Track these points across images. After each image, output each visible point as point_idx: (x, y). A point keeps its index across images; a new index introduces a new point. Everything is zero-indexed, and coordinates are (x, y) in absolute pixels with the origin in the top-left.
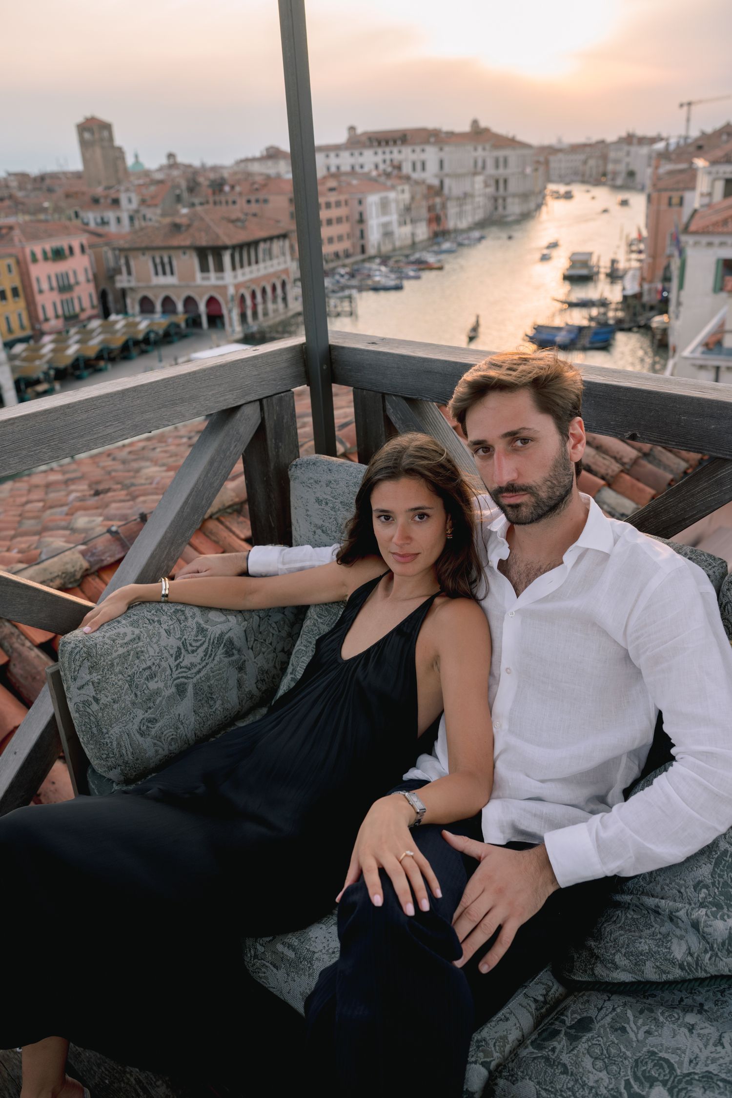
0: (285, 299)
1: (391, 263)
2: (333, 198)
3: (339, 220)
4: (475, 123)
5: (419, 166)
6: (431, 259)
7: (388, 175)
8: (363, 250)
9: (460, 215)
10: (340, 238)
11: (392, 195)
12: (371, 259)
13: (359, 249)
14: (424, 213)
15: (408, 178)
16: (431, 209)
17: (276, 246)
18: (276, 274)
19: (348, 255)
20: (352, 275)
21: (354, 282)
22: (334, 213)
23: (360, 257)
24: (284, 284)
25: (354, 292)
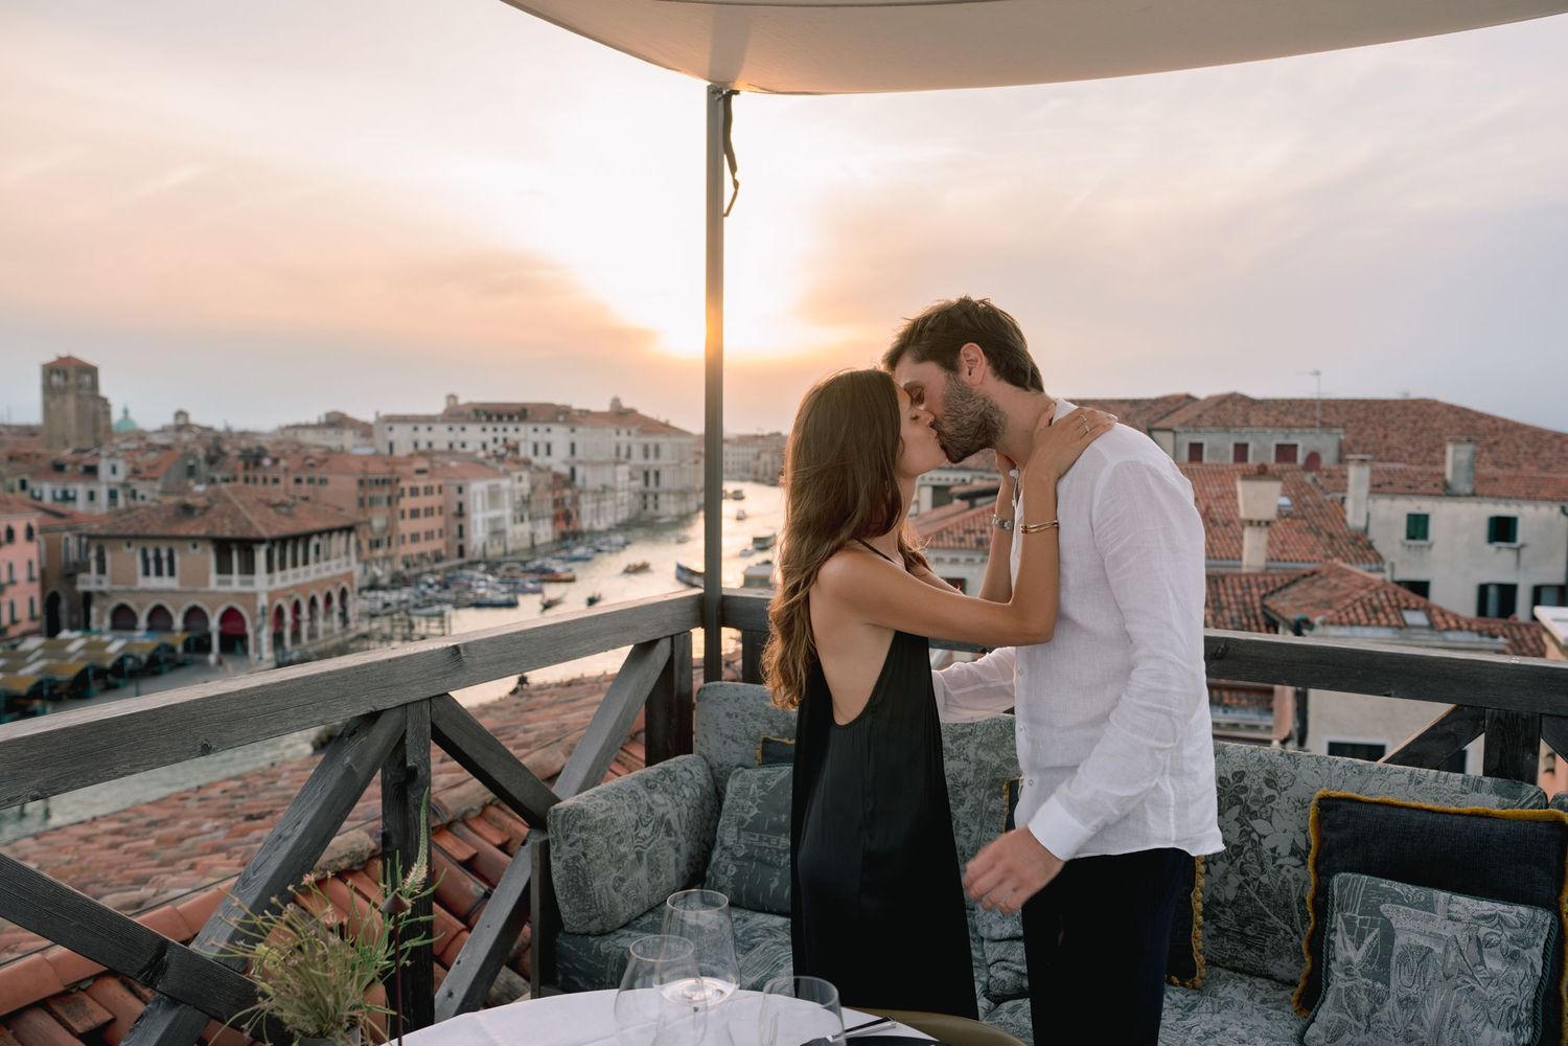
0: (344, 615)
1: (501, 571)
2: (421, 482)
3: (429, 512)
4: (616, 401)
5: (542, 449)
6: (559, 568)
7: (500, 458)
8: (461, 552)
9: (597, 513)
10: (429, 535)
11: (505, 483)
12: (473, 564)
13: (455, 552)
14: (548, 508)
15: (527, 463)
16: (557, 503)
17: (338, 543)
18: (333, 580)
19: (438, 558)
20: (446, 586)
21: (447, 595)
22: (421, 502)
23: (458, 561)
24: (343, 594)
25: (448, 609)
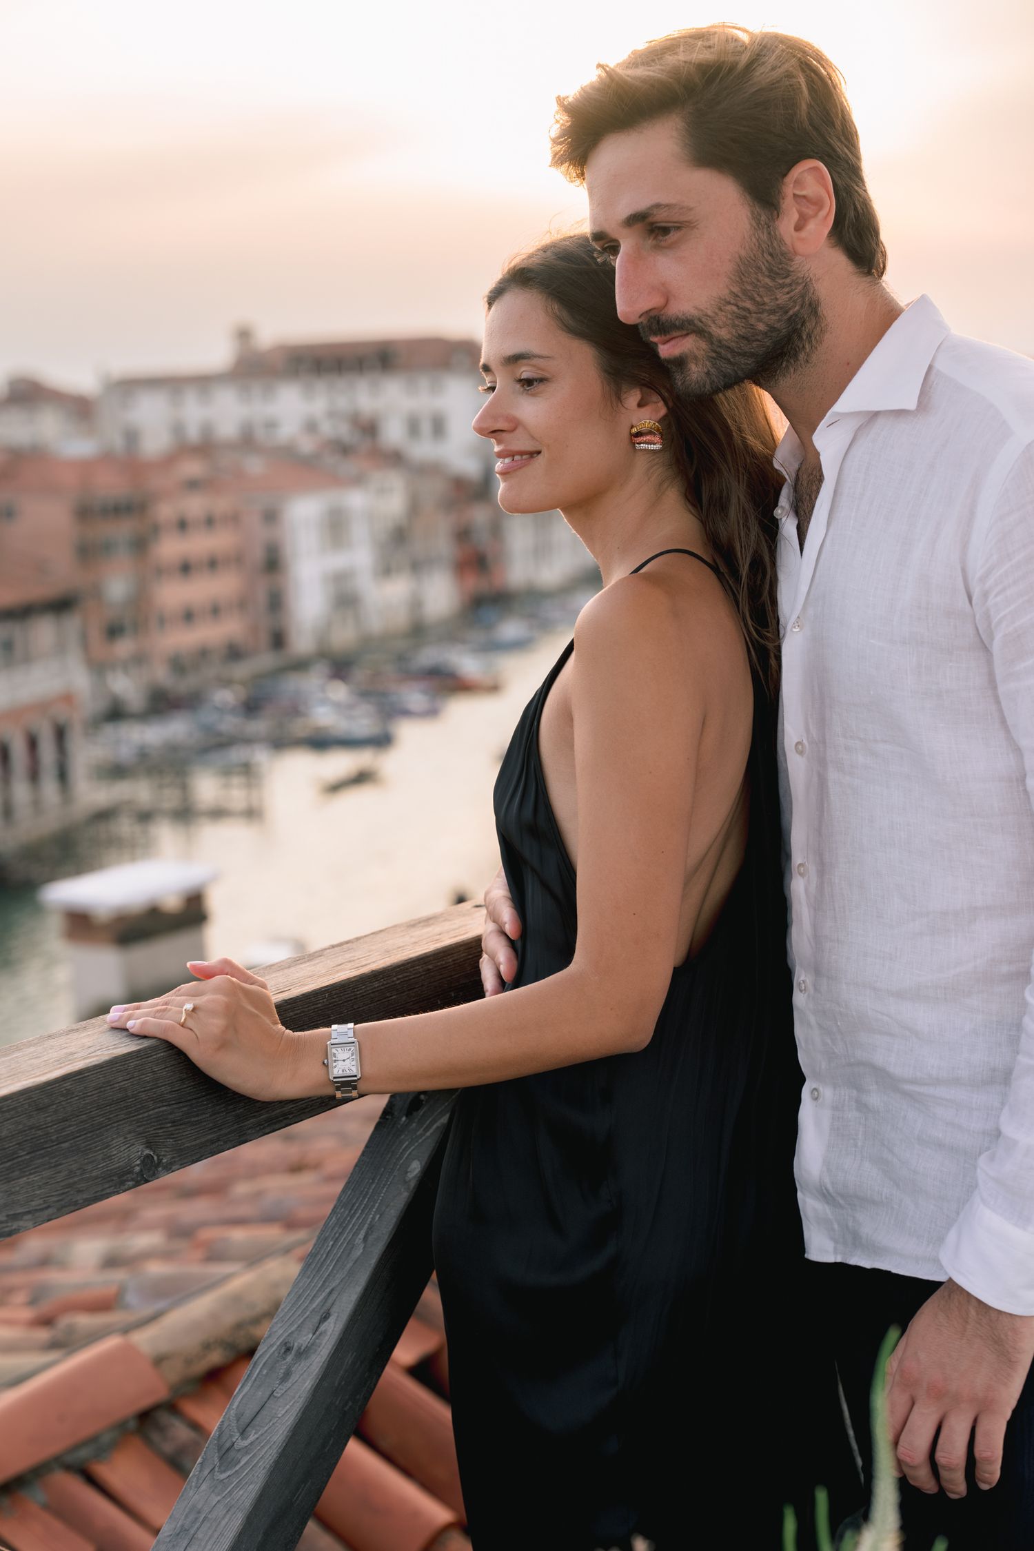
0: (63, 775)
1: (360, 674)
2: (195, 505)
3: (213, 564)
5: (426, 427)
7: (344, 450)
8: (278, 640)
9: (542, 551)
10: (215, 611)
11: (356, 500)
12: (301, 665)
13: (264, 639)
14: (443, 545)
15: (395, 459)
16: (463, 535)
17: (44, 631)
18: (42, 707)
19: (234, 653)
20: (251, 707)
21: (259, 726)
22: (199, 544)
23: (265, 661)
24: (61, 734)
25: (260, 754)
